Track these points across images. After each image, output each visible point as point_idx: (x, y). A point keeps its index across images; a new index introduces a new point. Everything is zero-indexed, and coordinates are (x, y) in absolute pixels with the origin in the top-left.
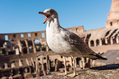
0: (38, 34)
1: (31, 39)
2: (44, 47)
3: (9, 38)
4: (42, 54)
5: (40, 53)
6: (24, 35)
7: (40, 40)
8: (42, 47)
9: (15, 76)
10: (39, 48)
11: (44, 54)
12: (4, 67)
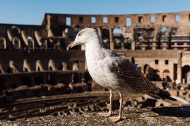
0: (121, 19)
1: (107, 26)
2: (129, 42)
3: (72, 23)
4: (123, 54)
5: (120, 52)
6: (96, 18)
7: (122, 30)
8: (125, 41)
9: (77, 85)
10: (120, 43)
11: (127, 55)
12: (61, 68)
